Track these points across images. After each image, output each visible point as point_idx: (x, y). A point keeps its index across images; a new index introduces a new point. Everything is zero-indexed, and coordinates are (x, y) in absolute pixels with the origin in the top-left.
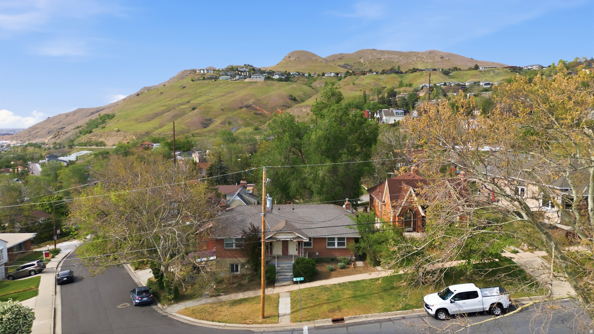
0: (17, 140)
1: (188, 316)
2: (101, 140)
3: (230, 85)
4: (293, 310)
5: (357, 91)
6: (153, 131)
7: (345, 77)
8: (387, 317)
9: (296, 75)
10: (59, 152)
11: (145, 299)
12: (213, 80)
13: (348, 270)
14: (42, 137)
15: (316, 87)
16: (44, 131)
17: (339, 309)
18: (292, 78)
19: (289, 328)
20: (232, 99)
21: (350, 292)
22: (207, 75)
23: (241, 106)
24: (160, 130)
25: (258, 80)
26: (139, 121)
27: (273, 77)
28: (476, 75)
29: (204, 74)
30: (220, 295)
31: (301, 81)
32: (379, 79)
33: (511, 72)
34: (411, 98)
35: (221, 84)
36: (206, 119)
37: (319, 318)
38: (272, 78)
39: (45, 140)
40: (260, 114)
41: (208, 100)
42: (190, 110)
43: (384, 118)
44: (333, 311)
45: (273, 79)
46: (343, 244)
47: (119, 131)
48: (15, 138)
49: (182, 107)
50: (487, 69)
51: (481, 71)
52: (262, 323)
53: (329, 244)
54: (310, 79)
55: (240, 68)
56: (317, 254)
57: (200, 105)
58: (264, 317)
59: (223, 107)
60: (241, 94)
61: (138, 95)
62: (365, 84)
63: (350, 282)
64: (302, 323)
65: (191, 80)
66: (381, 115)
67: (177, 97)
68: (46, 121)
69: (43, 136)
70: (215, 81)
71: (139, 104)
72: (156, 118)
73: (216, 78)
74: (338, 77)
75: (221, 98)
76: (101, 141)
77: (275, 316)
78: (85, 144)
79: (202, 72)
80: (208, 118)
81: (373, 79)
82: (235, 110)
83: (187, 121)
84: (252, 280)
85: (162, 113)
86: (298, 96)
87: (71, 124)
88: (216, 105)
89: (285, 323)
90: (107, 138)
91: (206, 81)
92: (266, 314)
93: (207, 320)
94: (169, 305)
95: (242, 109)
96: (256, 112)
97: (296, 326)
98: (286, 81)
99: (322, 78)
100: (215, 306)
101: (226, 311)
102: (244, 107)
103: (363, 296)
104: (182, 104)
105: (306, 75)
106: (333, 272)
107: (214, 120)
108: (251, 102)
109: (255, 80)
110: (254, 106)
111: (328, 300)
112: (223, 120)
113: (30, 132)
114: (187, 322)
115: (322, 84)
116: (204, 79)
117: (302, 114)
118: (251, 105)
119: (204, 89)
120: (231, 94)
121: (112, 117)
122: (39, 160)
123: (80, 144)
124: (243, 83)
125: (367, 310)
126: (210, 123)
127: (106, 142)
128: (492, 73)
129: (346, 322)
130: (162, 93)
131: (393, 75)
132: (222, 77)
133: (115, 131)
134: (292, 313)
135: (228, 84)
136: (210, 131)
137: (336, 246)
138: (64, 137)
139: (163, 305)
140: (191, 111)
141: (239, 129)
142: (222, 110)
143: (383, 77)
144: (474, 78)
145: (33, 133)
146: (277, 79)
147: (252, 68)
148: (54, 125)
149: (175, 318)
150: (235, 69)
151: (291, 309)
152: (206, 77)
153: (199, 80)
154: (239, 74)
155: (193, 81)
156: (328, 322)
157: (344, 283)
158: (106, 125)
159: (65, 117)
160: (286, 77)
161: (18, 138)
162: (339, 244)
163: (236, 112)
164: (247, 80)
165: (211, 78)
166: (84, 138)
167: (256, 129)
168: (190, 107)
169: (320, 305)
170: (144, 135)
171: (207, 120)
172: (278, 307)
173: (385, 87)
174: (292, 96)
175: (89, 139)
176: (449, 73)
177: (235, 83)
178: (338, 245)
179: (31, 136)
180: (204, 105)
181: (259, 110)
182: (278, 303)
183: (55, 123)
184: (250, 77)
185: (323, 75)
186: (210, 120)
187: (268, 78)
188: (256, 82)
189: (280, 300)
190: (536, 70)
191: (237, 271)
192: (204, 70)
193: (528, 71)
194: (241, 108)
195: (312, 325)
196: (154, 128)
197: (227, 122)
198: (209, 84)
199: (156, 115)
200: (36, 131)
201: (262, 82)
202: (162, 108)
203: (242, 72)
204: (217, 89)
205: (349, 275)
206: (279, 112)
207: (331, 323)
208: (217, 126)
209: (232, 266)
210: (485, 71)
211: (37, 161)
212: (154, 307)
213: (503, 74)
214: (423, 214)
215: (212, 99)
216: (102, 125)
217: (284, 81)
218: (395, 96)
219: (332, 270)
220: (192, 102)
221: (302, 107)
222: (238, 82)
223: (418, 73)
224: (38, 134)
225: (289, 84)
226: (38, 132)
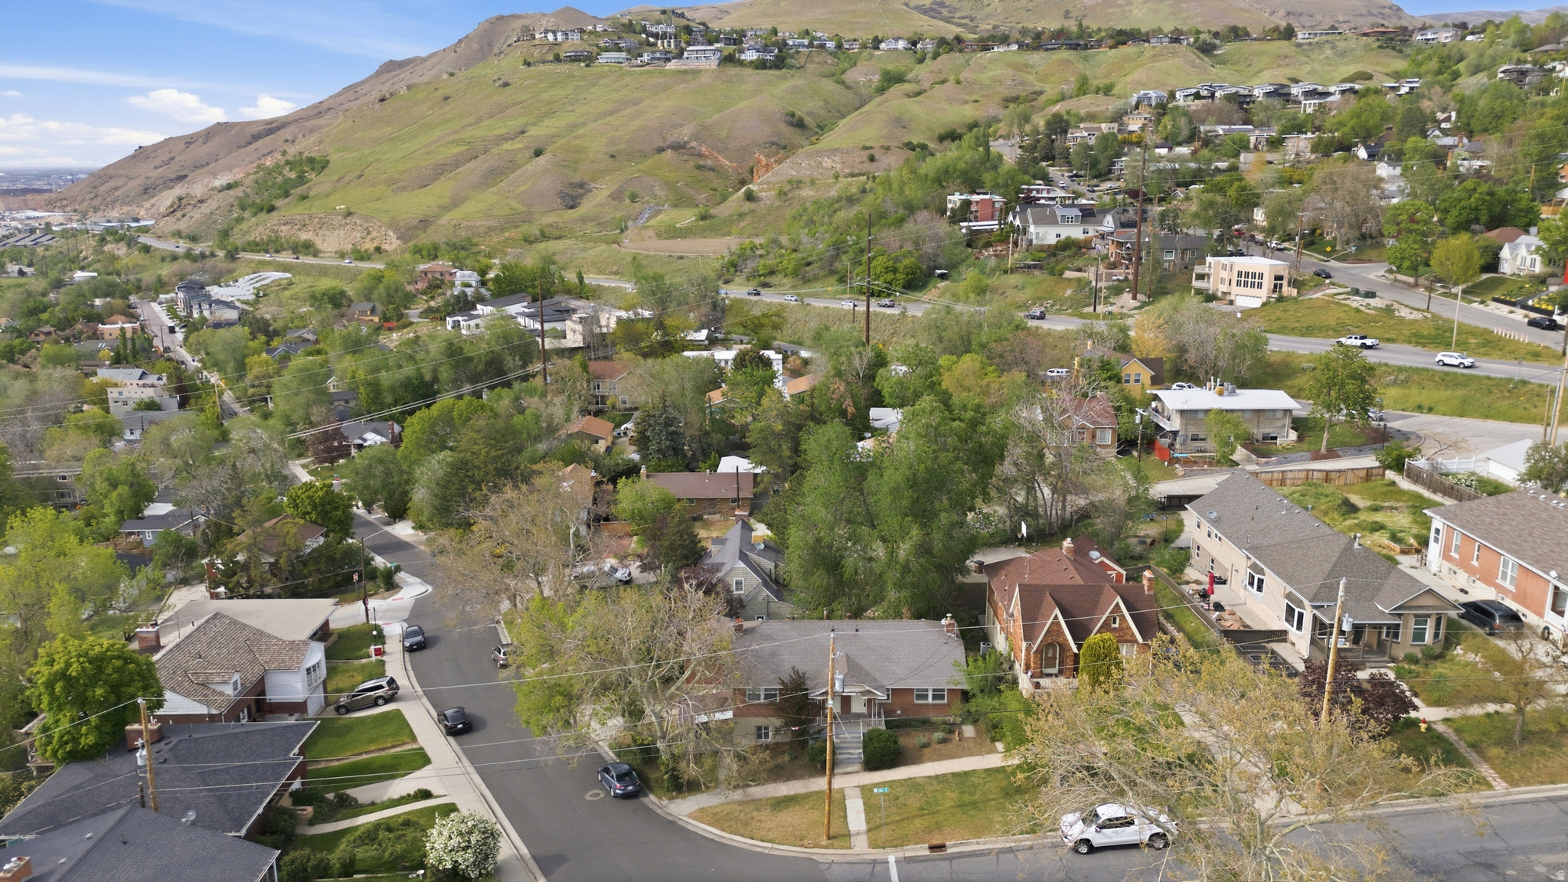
0: (63, 208)
1: (709, 824)
2: (304, 236)
3: (627, 80)
4: (872, 825)
5: (966, 102)
6: (438, 216)
7: (936, 56)
8: (1008, 845)
9: (804, 46)
10: (205, 272)
11: (631, 788)
12: (583, 64)
13: (950, 746)
14: (128, 204)
15: (857, 83)
16: (131, 184)
17: (938, 826)
18: (792, 57)
19: (868, 857)
20: (637, 123)
21: (953, 795)
22: (565, 47)
23: (660, 143)
24: (454, 215)
25: (703, 64)
26: (398, 185)
27: (743, 57)
28: (1286, 57)
29: (556, 44)
30: (749, 786)
31: (815, 66)
32: (1027, 66)
33: (1379, 47)
34: (1106, 148)
35: (602, 76)
36: (571, 184)
37: (909, 842)
38: (739, 60)
39: (137, 210)
40: (712, 169)
41: (574, 127)
42: (528, 155)
43: (1032, 229)
44: (929, 831)
45: (741, 63)
46: (942, 697)
47: (349, 214)
48: (58, 204)
49: (508, 146)
50: (1317, 39)
51: (1299, 45)
52: (826, 847)
53: (919, 697)
54: (842, 57)
55: (652, 25)
56: (899, 712)
57: (554, 143)
58: (829, 838)
59: (615, 149)
60: (659, 108)
61: (382, 100)
62: (987, 82)
63: (954, 774)
64: (887, 850)
65: (521, 60)
66: (1024, 220)
67: (491, 116)
68: (133, 157)
69: (133, 200)
70: (587, 66)
71: (388, 130)
72: (442, 178)
73: (589, 59)
74: (915, 52)
75: (608, 119)
76: (306, 241)
77: (844, 836)
78: (265, 247)
79: (550, 37)
80: (576, 179)
81: (1009, 65)
82: (644, 156)
83: (523, 188)
84: (796, 757)
85: (457, 163)
86: (810, 114)
87: (203, 166)
88: (596, 146)
89: (861, 847)
90: (321, 232)
91: (563, 68)
92: (833, 832)
93: (743, 836)
94: (671, 799)
95: (663, 154)
96: (701, 163)
97: (877, 854)
98: (778, 68)
99: (872, 56)
100: (747, 809)
101: (769, 820)
102: (668, 148)
103: (974, 804)
104: (505, 138)
105: (831, 45)
106: (926, 750)
107: (593, 184)
108: (684, 133)
109: (694, 65)
110: (694, 144)
111: (922, 809)
112: (616, 186)
113: (94, 187)
114: (712, 837)
115: (873, 75)
116: (557, 59)
117: (821, 174)
118: (686, 143)
119: (559, 93)
120: (630, 110)
121: (323, 168)
122: (157, 293)
123: (249, 243)
124: (663, 73)
125: (978, 832)
126: (581, 196)
127: (319, 244)
128: (1328, 52)
129: (949, 851)
130: (446, 98)
131: (1065, 54)
132: (605, 55)
133: (338, 214)
134: (869, 830)
135: (622, 76)
136: (584, 220)
137: (930, 700)
138: (197, 214)
139: (660, 798)
140: (531, 157)
141: (659, 212)
142: (613, 156)
143: (1036, 58)
144: (1279, 66)
145: (102, 189)
146: (752, 62)
147: (683, 22)
148: (156, 168)
149: (690, 827)
150: (638, 29)
151: (867, 823)
152: (562, 55)
153: (544, 62)
154: (650, 44)
155: (529, 64)
156: (923, 851)
157: (944, 775)
158: (309, 189)
159: (182, 145)
160: (776, 57)
161: (64, 203)
162: (935, 697)
163: (649, 162)
164: (673, 65)
165: (575, 59)
166: (258, 228)
167: (704, 218)
168: (526, 148)
169: (910, 819)
170: (415, 227)
171: (573, 185)
172: (845, 817)
173: (1041, 93)
174: (793, 115)
175: (272, 231)
176: (1214, 47)
177: (642, 73)
178: (933, 699)
179: (99, 199)
180: (564, 141)
181: (707, 157)
182: (845, 809)
183: (158, 162)
184: (680, 55)
185: (877, 42)
186: (582, 185)
187: (729, 60)
188: (696, 72)
189: (847, 802)
190: (1445, 45)
191: (767, 736)
192: (554, 33)
193: (1424, 46)
194: (661, 150)
195: (900, 854)
196: (439, 207)
197: (627, 193)
198: (571, 76)
199: (441, 170)
200: (112, 184)
201: (713, 71)
202: (455, 150)
203: (656, 36)
204: (592, 90)
205: (951, 757)
206: (759, 161)
207: (927, 852)
208: (600, 205)
209: (759, 728)
210: (1310, 44)
211: (152, 294)
212: (645, 800)
213: (1358, 53)
214: (1076, 651)
215: (583, 124)
216: (298, 189)
217: (770, 68)
218: (1066, 132)
219: (925, 746)
220: (533, 131)
221: (820, 153)
222: (650, 72)
223: (1129, 49)
224: (117, 193)
225: (784, 78)
226: (116, 189)
